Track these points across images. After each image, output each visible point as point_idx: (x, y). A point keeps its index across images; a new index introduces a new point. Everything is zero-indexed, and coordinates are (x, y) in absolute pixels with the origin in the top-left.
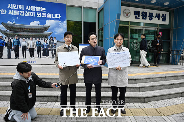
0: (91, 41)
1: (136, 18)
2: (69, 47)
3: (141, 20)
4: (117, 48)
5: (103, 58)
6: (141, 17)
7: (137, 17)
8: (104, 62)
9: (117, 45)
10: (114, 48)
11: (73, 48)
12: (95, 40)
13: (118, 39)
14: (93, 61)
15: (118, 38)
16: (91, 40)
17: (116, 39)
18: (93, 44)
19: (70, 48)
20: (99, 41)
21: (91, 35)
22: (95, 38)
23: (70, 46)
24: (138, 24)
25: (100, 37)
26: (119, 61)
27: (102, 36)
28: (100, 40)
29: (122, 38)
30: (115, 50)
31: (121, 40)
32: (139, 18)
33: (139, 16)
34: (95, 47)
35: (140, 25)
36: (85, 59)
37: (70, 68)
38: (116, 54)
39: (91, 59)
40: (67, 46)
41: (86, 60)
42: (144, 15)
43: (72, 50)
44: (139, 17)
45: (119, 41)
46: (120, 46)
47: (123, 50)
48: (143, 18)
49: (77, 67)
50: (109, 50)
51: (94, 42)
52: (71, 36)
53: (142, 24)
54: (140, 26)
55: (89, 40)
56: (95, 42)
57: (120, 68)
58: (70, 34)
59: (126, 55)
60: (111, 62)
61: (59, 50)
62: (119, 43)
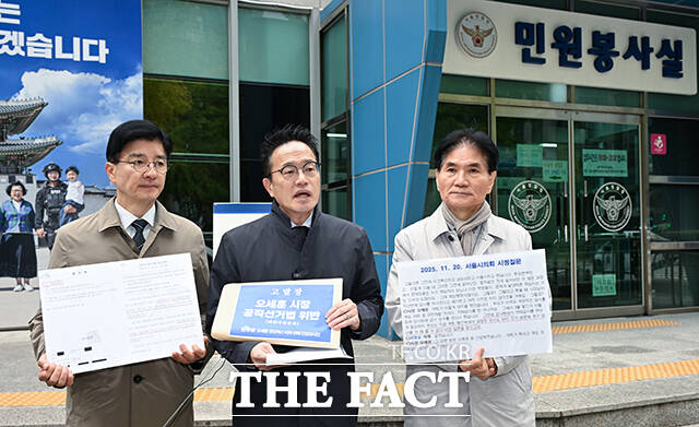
0: (281, 186)
1: (526, 58)
2: (140, 225)
3: (550, 71)
5: (365, 288)
6: (551, 55)
7: (533, 53)
8: (370, 315)
10: (437, 222)
11: (166, 233)
12: (302, 177)
13: (453, 169)
14: (291, 315)
15: (453, 161)
16: (277, 177)
18: (295, 205)
19: (146, 233)
20: (326, 186)
21: (281, 144)
23: (149, 217)
24: (537, 90)
26: (481, 316)
29: (479, 160)
30: (445, 238)
31: (473, 169)
32: (543, 61)
33: (541, 49)
34: (307, 224)
35: (547, 99)
36: (240, 309)
39: (282, 304)
40: (127, 219)
41: (248, 313)
42: (567, 43)
43: (162, 244)
44: (542, 56)
45: (460, 177)
47: (497, 240)
48: (563, 62)
51: (297, 190)
53: (559, 95)
54: (546, 104)
55: (270, 176)
57: (485, 366)
59: (526, 276)
60: (425, 324)
61: (71, 247)
62: (461, 190)
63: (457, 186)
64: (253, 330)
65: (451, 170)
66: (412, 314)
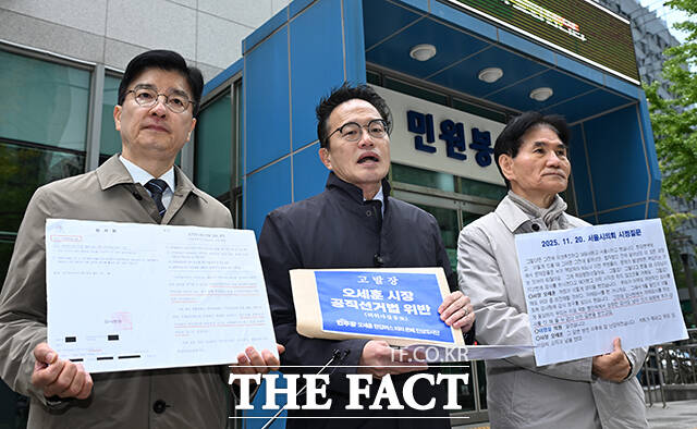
0: (340, 150)
4: (543, 211)
11: (193, 201)
12: (367, 137)
13: (542, 148)
14: (394, 308)
16: (336, 140)
18: (360, 172)
19: (166, 199)
21: (341, 102)
23: (169, 178)
26: (611, 297)
34: (379, 197)
38: (579, 239)
39: (377, 294)
41: (337, 304)
56: (376, 151)
59: (648, 249)
60: (554, 311)
61: (58, 210)
63: (551, 166)
65: (540, 151)
66: (537, 300)
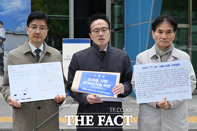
2: (38, 51)
4: (161, 52)
5: (126, 78)
8: (128, 89)
9: (159, 46)
10: (152, 51)
11: (48, 54)
12: (101, 33)
13: (161, 32)
14: (100, 85)
15: (161, 29)
16: (93, 33)
17: (157, 30)
18: (99, 43)
19: (40, 54)
20: (113, 31)
22: (103, 29)
23: (41, 48)
25: (116, 20)
26: (165, 85)
27: (121, 18)
28: (116, 27)
29: (171, 28)
30: (155, 57)
31: (169, 32)
36: (82, 81)
37: (39, 105)
38: (156, 67)
39: (97, 80)
40: (33, 49)
41: (85, 83)
43: (47, 58)
45: (164, 35)
46: (167, 48)
47: (175, 58)
49: (57, 103)
50: (138, 56)
52: (43, 23)
56: (104, 37)
57: (166, 104)
58: (39, 18)
59: (182, 70)
60: (144, 88)
61: (13, 59)
62: (164, 40)
63: (163, 39)
64: (86, 89)
65: (160, 32)
66: (139, 85)
